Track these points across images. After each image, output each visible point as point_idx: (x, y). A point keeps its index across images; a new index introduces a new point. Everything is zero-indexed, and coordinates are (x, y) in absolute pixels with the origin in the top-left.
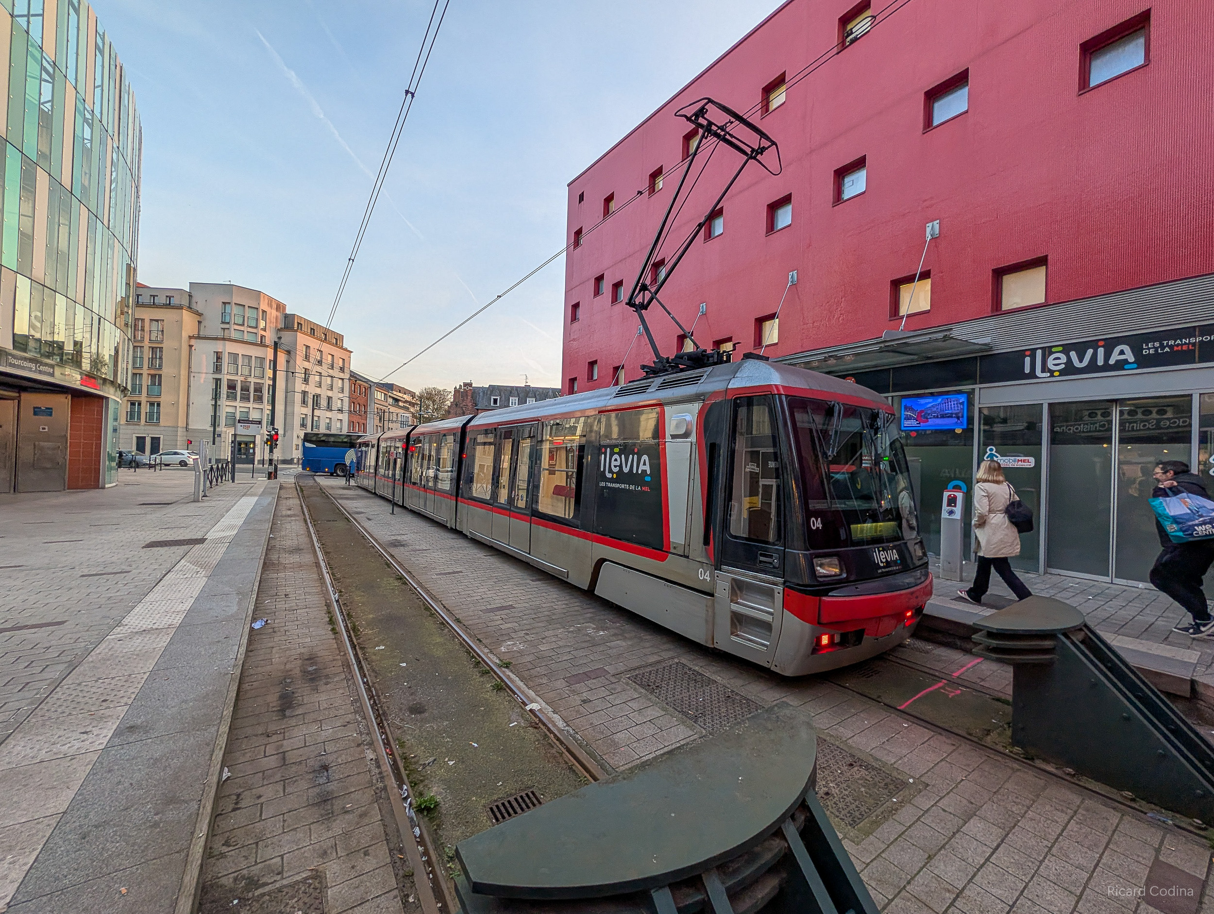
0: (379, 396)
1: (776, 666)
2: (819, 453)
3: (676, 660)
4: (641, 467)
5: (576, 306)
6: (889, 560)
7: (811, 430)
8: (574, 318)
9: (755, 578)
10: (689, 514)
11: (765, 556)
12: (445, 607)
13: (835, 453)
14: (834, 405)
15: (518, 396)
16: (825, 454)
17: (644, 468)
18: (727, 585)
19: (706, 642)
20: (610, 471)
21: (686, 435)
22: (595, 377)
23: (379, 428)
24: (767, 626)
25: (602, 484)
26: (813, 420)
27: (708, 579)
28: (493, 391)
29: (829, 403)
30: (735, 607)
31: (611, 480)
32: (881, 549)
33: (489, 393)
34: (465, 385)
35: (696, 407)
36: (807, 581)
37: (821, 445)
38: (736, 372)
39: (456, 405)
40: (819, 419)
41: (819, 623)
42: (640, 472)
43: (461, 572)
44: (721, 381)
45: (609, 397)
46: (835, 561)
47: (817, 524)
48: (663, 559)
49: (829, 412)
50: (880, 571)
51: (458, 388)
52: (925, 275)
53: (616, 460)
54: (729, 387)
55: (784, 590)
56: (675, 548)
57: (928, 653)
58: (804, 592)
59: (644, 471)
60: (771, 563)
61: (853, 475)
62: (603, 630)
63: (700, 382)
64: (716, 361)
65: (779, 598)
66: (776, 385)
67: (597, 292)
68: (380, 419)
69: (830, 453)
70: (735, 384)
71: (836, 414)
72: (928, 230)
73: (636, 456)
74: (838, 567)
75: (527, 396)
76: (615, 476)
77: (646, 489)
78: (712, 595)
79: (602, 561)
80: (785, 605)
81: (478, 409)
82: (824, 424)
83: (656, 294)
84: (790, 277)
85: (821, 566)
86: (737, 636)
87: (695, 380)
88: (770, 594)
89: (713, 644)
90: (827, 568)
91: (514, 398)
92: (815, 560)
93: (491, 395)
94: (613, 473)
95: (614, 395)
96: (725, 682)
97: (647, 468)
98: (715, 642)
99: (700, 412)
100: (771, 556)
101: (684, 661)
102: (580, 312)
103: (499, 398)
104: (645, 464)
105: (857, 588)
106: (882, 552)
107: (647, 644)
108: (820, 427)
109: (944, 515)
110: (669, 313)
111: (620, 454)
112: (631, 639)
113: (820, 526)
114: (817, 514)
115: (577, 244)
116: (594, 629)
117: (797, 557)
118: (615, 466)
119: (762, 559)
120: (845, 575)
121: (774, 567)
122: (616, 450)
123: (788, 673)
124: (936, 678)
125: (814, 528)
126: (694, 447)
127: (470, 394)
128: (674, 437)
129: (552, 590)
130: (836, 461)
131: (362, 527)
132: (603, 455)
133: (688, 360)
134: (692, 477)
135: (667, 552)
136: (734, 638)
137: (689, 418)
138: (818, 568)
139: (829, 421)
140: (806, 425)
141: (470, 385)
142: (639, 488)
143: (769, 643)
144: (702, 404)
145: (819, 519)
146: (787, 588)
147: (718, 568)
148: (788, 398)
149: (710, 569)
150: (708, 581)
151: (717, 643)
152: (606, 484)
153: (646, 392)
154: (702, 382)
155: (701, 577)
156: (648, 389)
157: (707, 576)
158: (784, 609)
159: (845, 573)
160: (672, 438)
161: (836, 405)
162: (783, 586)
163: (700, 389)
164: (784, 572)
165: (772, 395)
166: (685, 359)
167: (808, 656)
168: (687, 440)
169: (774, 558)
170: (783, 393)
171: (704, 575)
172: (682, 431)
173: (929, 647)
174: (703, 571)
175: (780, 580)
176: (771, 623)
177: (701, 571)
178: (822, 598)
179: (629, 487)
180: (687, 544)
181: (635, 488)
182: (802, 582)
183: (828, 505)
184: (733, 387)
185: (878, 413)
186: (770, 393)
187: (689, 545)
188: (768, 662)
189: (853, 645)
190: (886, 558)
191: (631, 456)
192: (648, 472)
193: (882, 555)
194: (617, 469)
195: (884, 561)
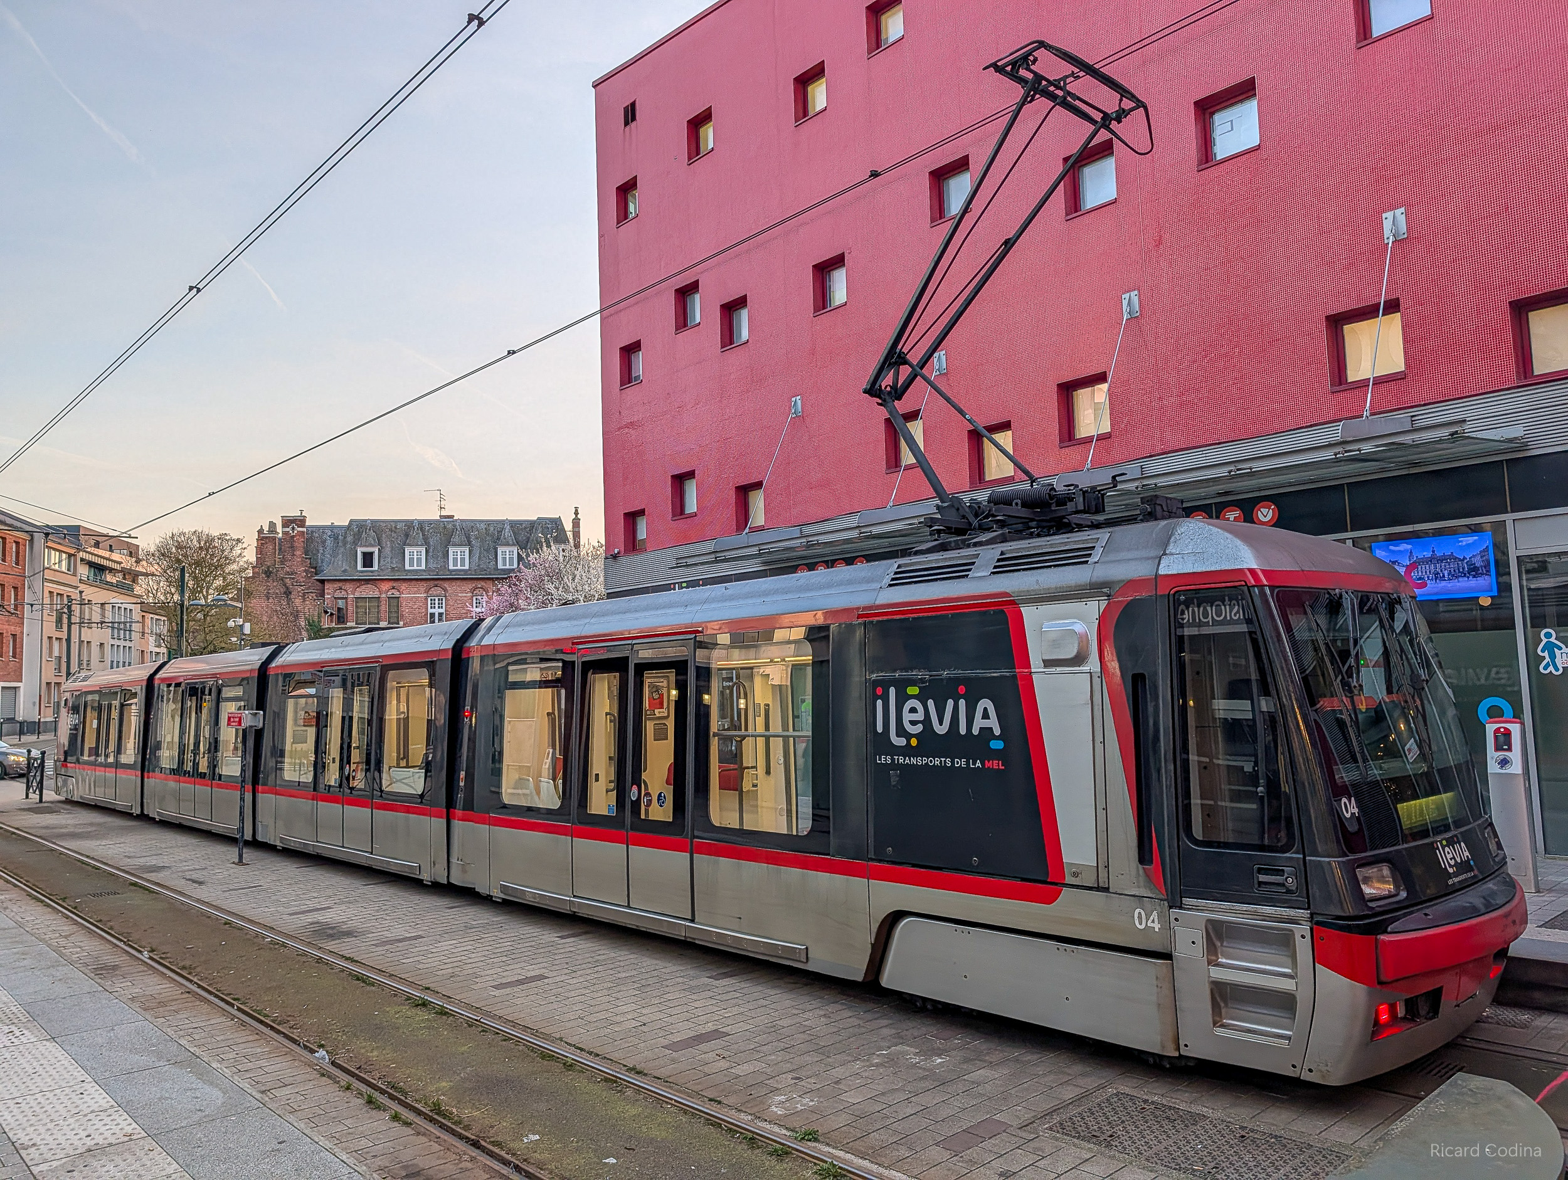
0: (55, 560)
1: (1310, 1070)
2: (1335, 683)
3: (1112, 1090)
4: (979, 723)
5: (630, 350)
6: (1459, 860)
7: (1314, 642)
8: (627, 377)
9: (1255, 913)
10: (1102, 807)
11: (1267, 872)
14: (1341, 596)
15: (426, 542)
16: (1345, 684)
17: (986, 723)
18: (1199, 936)
19: (1163, 1047)
20: (901, 732)
21: (1079, 659)
23: (56, 644)
24: (1285, 1003)
25: (885, 759)
27: (1157, 927)
28: (359, 533)
29: (1332, 593)
30: (1217, 973)
31: (907, 751)
32: (1444, 843)
33: (350, 539)
34: (287, 522)
35: (1093, 608)
36: (1350, 911)
37: (1336, 669)
38: (1167, 544)
39: (268, 573)
41: (1380, 983)
42: (975, 732)
44: (1140, 559)
45: (877, 585)
46: (1386, 870)
48: (1049, 898)
49: (1334, 607)
50: (1450, 882)
51: (266, 529)
52: (1392, 306)
53: (913, 710)
54: (1162, 572)
55: (1311, 929)
56: (1075, 875)
58: (1348, 929)
59: (986, 732)
60: (1282, 885)
62: (939, 1055)
63: (1091, 560)
64: (1081, 507)
65: (1304, 947)
66: (1250, 570)
67: (682, 321)
68: (59, 621)
69: (1354, 683)
70: (1170, 567)
72: (1387, 225)
73: (962, 702)
74: (1392, 880)
75: (448, 542)
76: (914, 742)
77: (996, 765)
78: (1167, 956)
79: (897, 916)
80: (1320, 956)
81: (322, 582)
83: (922, 368)
84: (1125, 303)
85: (1368, 880)
86: (1223, 1026)
87: (1080, 556)
88: (1285, 942)
89: (1178, 1049)
90: (1377, 885)
91: (415, 549)
92: (1357, 872)
93: (355, 543)
94: (909, 736)
95: (887, 580)
96: (1219, 1114)
97: (993, 723)
98: (1182, 1044)
99: (1102, 619)
100: (1280, 872)
101: (1126, 1089)
102: (640, 363)
103: (376, 550)
104: (986, 716)
105: (1425, 915)
106: (1447, 849)
107: (1040, 1070)
109: (1493, 767)
110: (961, 412)
111: (922, 698)
112: (1000, 1064)
113: (1356, 811)
114: (1349, 790)
116: (916, 1054)
117: (1326, 868)
118: (914, 723)
119: (1263, 878)
120: (1404, 894)
121: (1289, 891)
122: (913, 690)
123: (1334, 1081)
125: (1347, 815)
126: (1097, 681)
127: (299, 543)
128: (1048, 663)
132: (879, 703)
133: (1023, 506)
134: (1099, 738)
135: (1056, 884)
136: (1220, 1032)
137: (1079, 627)
138: (1365, 886)
139: (1336, 624)
140: (1309, 636)
141: (300, 521)
142: (978, 764)
143: (1291, 1033)
144: (1107, 602)
145: (1353, 798)
146: (1318, 925)
147: (1175, 903)
148: (1275, 593)
149: (1158, 908)
150: (1157, 930)
151: (1186, 1046)
152: (893, 760)
153: (967, 576)
154: (1096, 560)
155: (1141, 924)
156: (970, 570)
157: (1153, 921)
158: (1317, 964)
159: (1402, 890)
160: (1045, 666)
161: (1344, 594)
162: (1309, 924)
163: (1095, 574)
164: (1308, 897)
165: (1248, 587)
166: (1017, 504)
167: (1367, 1044)
168: (1081, 668)
169: (1286, 875)
170: (1266, 583)
171: (1147, 922)
172: (1070, 652)
173: (1525, 1017)
174: (1143, 913)
175: (1306, 913)
176: (1294, 992)
177: (1140, 913)
178: (1378, 937)
179: (953, 762)
180: (1104, 863)
181: (968, 763)
182: (1344, 911)
183: (1361, 773)
184: (1170, 573)
185: (1399, 597)
186: (1243, 583)
187: (1107, 867)
188: (1294, 1066)
189: (1426, 1018)
190: (1454, 858)
191: (950, 703)
192: (997, 731)
193: (1449, 853)
194: (919, 728)
195: (1452, 862)
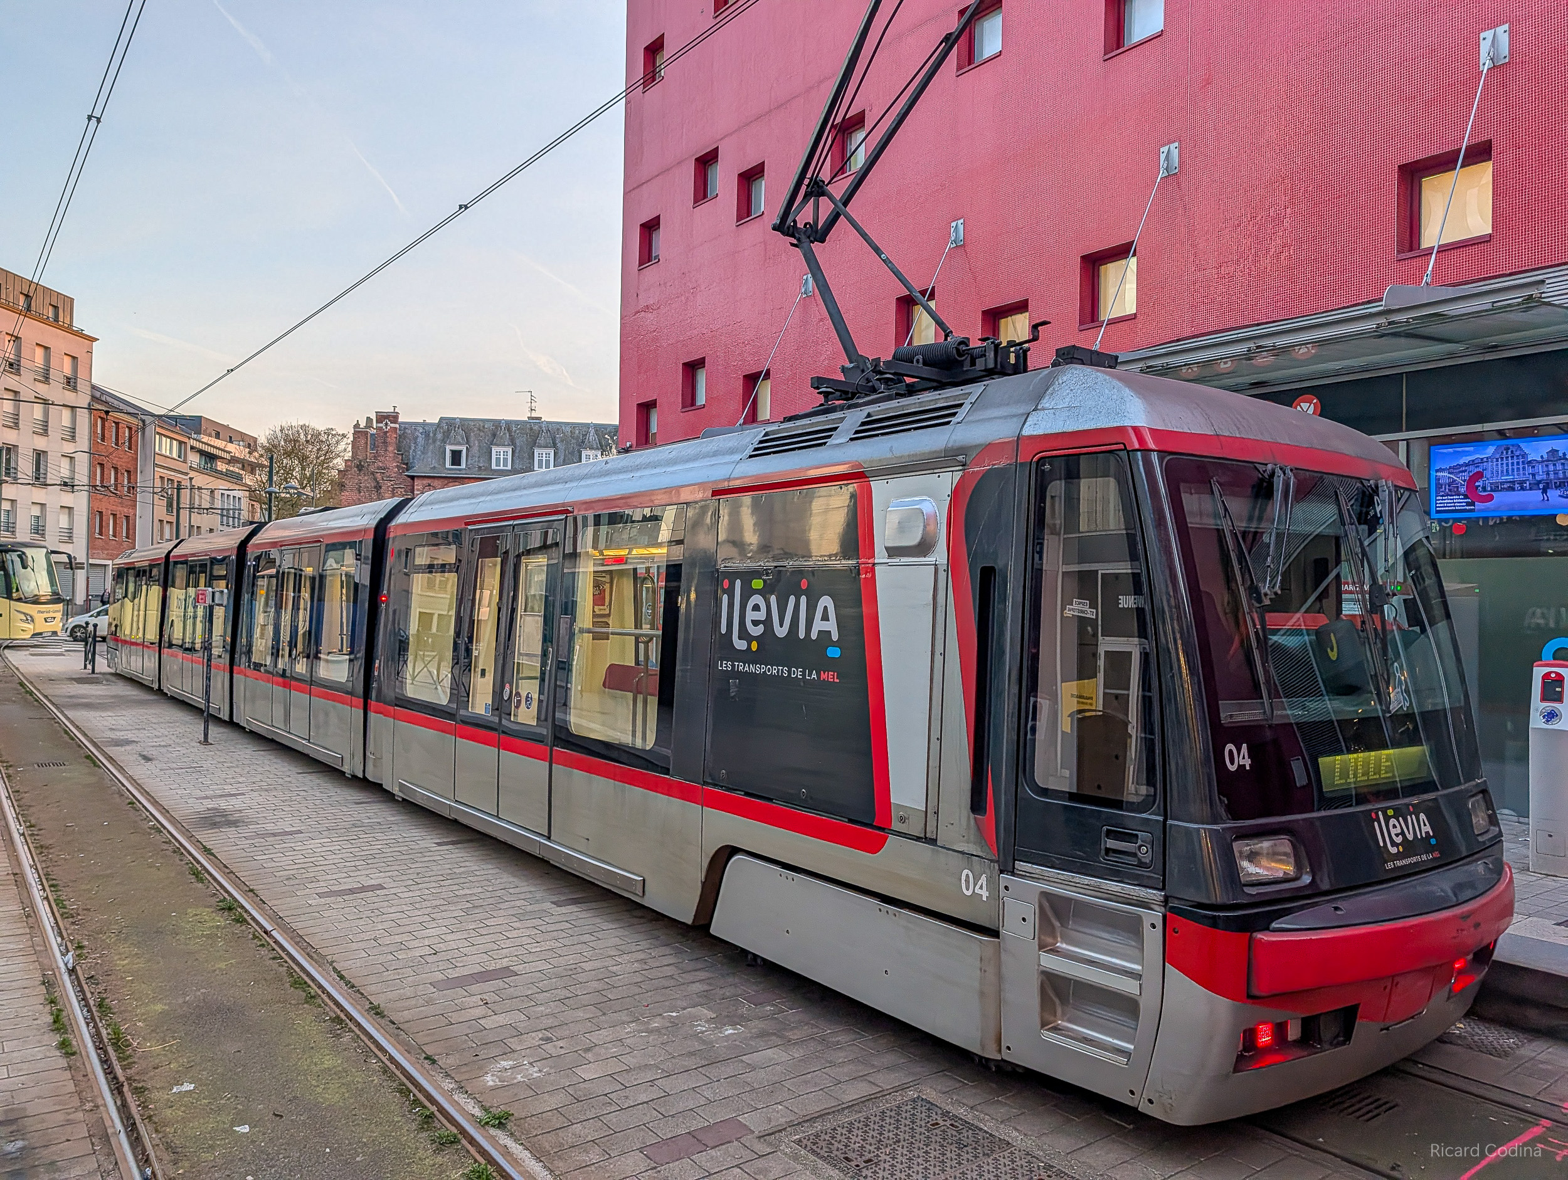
0: (166, 447)
1: (1151, 1101)
2: (1242, 589)
3: (912, 1094)
4: (818, 625)
5: (650, 227)
6: (1410, 837)
7: (1220, 533)
8: (647, 256)
9: (1098, 891)
10: (936, 739)
11: (1117, 836)
12: (342, 977)
13: (1277, 589)
14: (1273, 474)
15: (512, 442)
16: (1253, 590)
17: (825, 626)
18: (1030, 910)
19: (983, 1047)
20: (744, 634)
21: (924, 547)
22: (701, 399)
23: (167, 528)
24: (1128, 1006)
25: (726, 666)
26: (1226, 509)
27: (985, 894)
28: (449, 431)
29: (1261, 468)
30: (1050, 962)
31: (747, 656)
32: (1390, 812)
33: (439, 436)
34: (381, 417)
35: (946, 481)
36: (1218, 895)
37: (1245, 569)
38: (1040, 398)
39: (360, 467)
40: (1238, 506)
41: (1251, 998)
42: (814, 636)
43: (381, 887)
44: (1005, 417)
45: (737, 457)
46: (1284, 844)
47: (1239, 758)
48: (873, 846)
49: (1263, 489)
50: (1390, 865)
51: (363, 424)
52: (1480, 153)
53: (756, 608)
54: (1027, 431)
55: (1164, 917)
56: (902, 820)
57: (1506, 1054)
58: (1214, 922)
59: (825, 636)
60: (1134, 855)
61: (1321, 639)
62: (733, 1024)
63: (954, 420)
64: (991, 365)
65: (1153, 939)
66: (1136, 429)
67: (702, 192)
68: (170, 505)
69: (1265, 589)
70: (1039, 425)
71: (1278, 495)
72: (1485, 47)
73: (803, 599)
74: (1292, 860)
75: (534, 443)
76: (754, 646)
77: (830, 676)
78: (995, 933)
79: (727, 853)
80: (1170, 955)
81: (413, 478)
82: (1250, 519)
83: (845, 204)
84: (1163, 157)
85: (1252, 857)
86: (1056, 1029)
87: (942, 416)
88: (1133, 928)
89: (1000, 1051)
90: (1264, 862)
91: (501, 449)
92: (1236, 846)
93: (444, 441)
94: (749, 639)
95: (749, 451)
96: (1029, 1144)
97: (832, 626)
98: (1004, 1044)
99: (956, 494)
100: (1132, 838)
101: (930, 1093)
102: (662, 241)
103: (464, 449)
104: (825, 617)
105: (1336, 909)
106: (1393, 821)
107: (840, 1056)
108: (1241, 525)
109: (1536, 721)
110: (877, 251)
111: (766, 593)
112: (800, 1042)
113: (1247, 762)
114: (1239, 734)
115: (651, 76)
116: (709, 1021)
117: (1195, 835)
118: (755, 623)
119: (1111, 843)
120: (1307, 879)
121: (1141, 864)
122: (757, 584)
123: (1181, 1118)
124: (1526, 1116)
125: (1233, 768)
126: (942, 575)
127: (392, 439)
128: (893, 552)
129: (605, 926)
130: (1281, 604)
131: (131, 779)
132: (725, 598)
133: (925, 364)
134: (939, 648)
135: (883, 829)
136: (1048, 1036)
137: (928, 506)
138: (1245, 864)
139: (1262, 511)
140: (1210, 523)
141: (394, 417)
142: (814, 675)
143: (1132, 1047)
144: (960, 473)
145: (1244, 745)
146: (1173, 914)
147: (1007, 868)
148: (1166, 460)
149: (988, 871)
150: (984, 899)
151: (1009, 1048)
152: (733, 666)
153: (825, 443)
154: (959, 420)
155: (968, 889)
156: (830, 436)
157: (981, 888)
158: (1167, 964)
159: (1307, 872)
160: (890, 556)
161: (1279, 472)
162: (1163, 909)
163: (953, 437)
164: (1164, 875)
165: (1128, 452)
166: (918, 361)
167: (1227, 1076)
168: (926, 559)
169: (1140, 842)
170: (1152, 446)
171: (975, 885)
172: (913, 539)
173: (1508, 1040)
174: (970, 873)
175: (1156, 895)
176: (1136, 998)
177: (967, 876)
178: (1255, 934)
179: (789, 672)
180: (933, 812)
181: (804, 675)
182: (1209, 898)
183: (1265, 713)
184: (1035, 433)
185: (1377, 487)
186: (1122, 446)
187: (937, 813)
188: (1132, 1092)
189: (1331, 1044)
190: (1403, 833)
191: (792, 599)
192: (835, 637)
193: (1394, 827)
194: (760, 629)
195: (1399, 840)
